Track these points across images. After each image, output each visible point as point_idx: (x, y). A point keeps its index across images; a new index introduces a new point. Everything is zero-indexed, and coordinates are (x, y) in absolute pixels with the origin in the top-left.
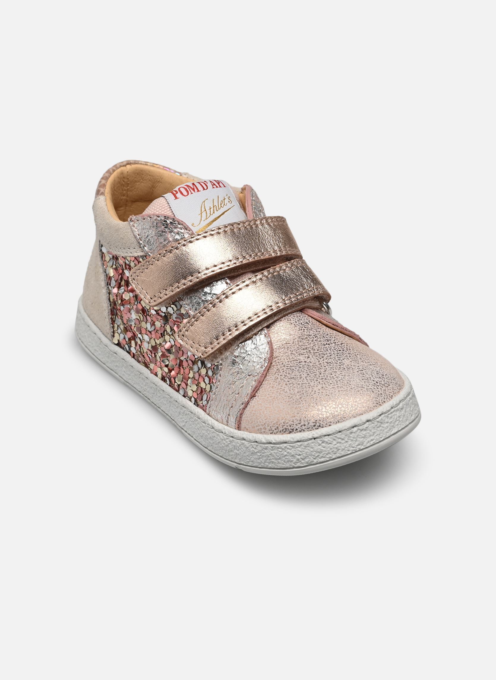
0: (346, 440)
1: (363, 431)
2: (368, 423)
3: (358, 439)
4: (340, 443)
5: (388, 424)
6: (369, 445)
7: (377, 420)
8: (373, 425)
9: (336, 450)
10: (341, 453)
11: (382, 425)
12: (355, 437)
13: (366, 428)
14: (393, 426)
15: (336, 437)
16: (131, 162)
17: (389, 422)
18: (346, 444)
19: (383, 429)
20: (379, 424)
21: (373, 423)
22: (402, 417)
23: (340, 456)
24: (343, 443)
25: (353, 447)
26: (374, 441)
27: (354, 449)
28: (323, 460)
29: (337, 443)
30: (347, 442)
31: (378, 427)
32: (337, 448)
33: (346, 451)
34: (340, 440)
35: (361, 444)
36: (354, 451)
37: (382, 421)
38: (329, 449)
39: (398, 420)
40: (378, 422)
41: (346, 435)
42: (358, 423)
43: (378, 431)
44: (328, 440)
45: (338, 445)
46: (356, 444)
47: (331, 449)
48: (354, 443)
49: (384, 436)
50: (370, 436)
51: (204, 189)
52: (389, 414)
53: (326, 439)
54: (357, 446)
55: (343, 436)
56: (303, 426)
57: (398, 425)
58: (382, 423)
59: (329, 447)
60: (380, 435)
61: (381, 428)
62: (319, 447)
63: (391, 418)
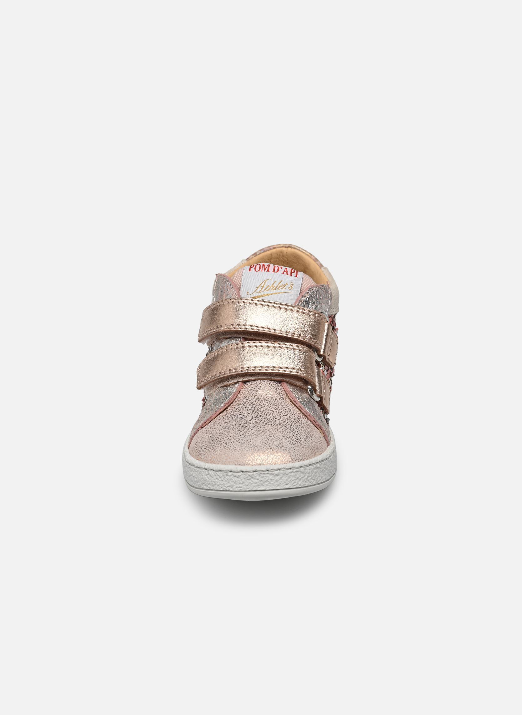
0: (222, 478)
1: (235, 477)
2: (241, 473)
3: (230, 482)
4: (218, 479)
5: (258, 481)
6: (236, 489)
7: (249, 474)
8: (245, 476)
9: (214, 484)
10: (217, 487)
11: (252, 480)
12: (229, 479)
13: (238, 476)
14: (262, 484)
15: (217, 473)
16: (293, 246)
17: (260, 479)
18: (222, 482)
19: (252, 483)
20: (250, 477)
21: (245, 475)
22: (274, 481)
23: (215, 489)
24: (219, 480)
25: (225, 487)
26: (241, 488)
27: (225, 488)
28: (205, 487)
29: (217, 479)
30: (222, 481)
31: (248, 480)
32: (215, 482)
33: (219, 487)
34: (218, 477)
35: (231, 486)
36: (225, 490)
37: (253, 476)
38: (210, 481)
39: (268, 482)
40: (249, 475)
41: (223, 475)
42: (234, 470)
43: (247, 482)
44: (212, 474)
45: (216, 480)
46: (228, 485)
47: (211, 481)
48: (226, 483)
49: (251, 488)
50: (240, 483)
51: (274, 271)
52: (261, 474)
53: (211, 473)
54: (228, 487)
55: (221, 475)
56: (205, 458)
57: (267, 485)
58: (252, 478)
59: (211, 479)
60: (247, 486)
61: (250, 481)
62: (206, 477)
63: (262, 477)
